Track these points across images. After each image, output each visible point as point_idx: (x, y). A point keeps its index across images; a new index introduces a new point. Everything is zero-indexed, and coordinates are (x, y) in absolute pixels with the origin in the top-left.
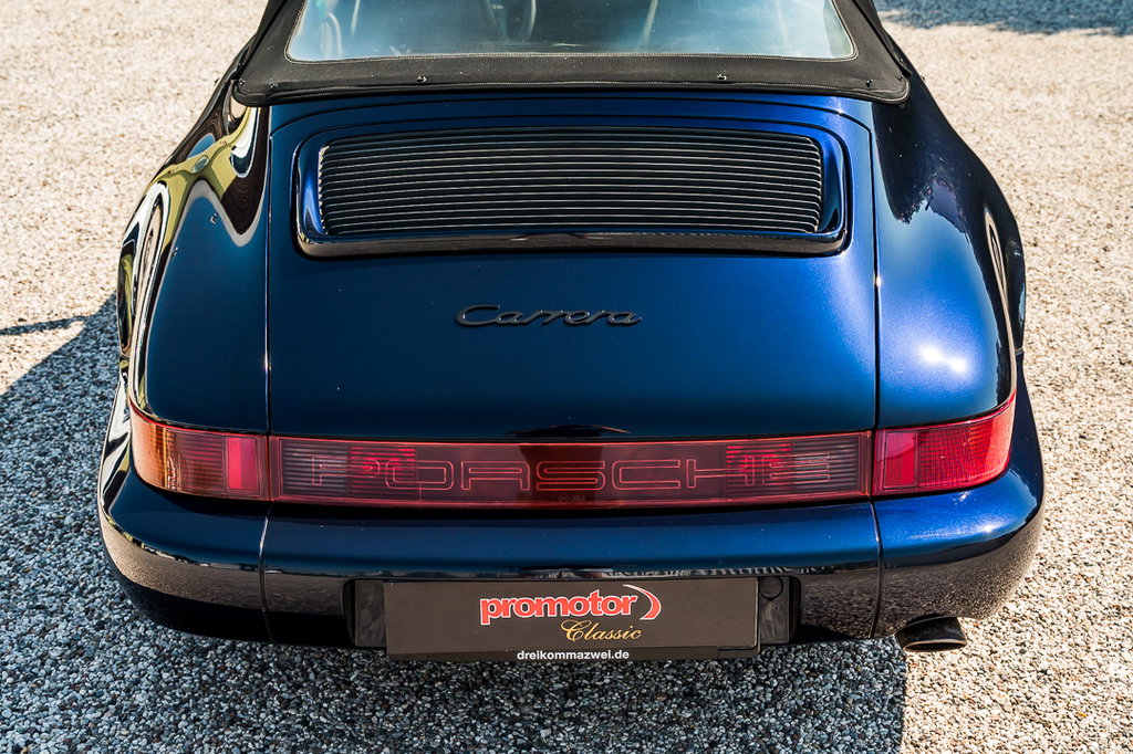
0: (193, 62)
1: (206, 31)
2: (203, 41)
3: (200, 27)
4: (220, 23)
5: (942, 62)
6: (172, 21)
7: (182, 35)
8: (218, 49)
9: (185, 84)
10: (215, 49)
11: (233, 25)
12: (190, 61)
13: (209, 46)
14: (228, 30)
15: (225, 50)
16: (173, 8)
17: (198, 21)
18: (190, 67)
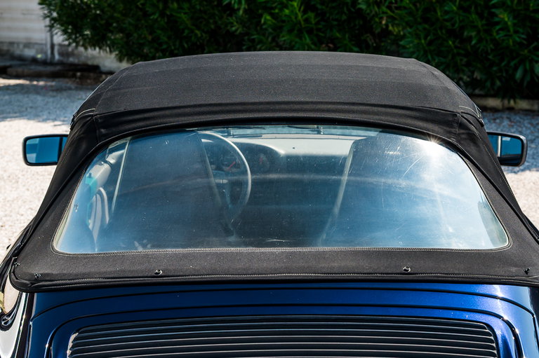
0: (15, 202)
1: (27, 179)
2: (24, 186)
3: (23, 175)
4: (37, 173)
5: (530, 199)
6: (5, 171)
7: (11, 181)
8: (34, 192)
9: (8, 218)
10: (32, 192)
11: (46, 173)
12: (13, 201)
13: (28, 190)
14: (42, 177)
15: (39, 193)
16: (7, 162)
17: (22, 171)
18: (13, 205)
